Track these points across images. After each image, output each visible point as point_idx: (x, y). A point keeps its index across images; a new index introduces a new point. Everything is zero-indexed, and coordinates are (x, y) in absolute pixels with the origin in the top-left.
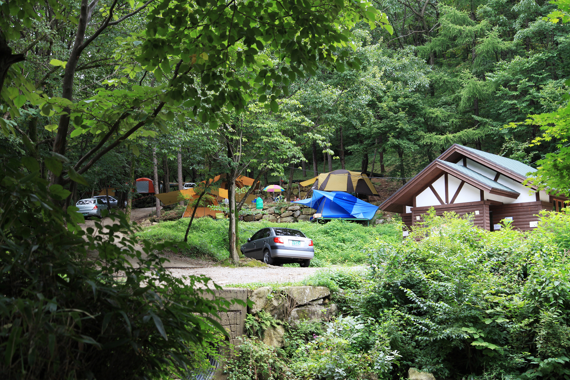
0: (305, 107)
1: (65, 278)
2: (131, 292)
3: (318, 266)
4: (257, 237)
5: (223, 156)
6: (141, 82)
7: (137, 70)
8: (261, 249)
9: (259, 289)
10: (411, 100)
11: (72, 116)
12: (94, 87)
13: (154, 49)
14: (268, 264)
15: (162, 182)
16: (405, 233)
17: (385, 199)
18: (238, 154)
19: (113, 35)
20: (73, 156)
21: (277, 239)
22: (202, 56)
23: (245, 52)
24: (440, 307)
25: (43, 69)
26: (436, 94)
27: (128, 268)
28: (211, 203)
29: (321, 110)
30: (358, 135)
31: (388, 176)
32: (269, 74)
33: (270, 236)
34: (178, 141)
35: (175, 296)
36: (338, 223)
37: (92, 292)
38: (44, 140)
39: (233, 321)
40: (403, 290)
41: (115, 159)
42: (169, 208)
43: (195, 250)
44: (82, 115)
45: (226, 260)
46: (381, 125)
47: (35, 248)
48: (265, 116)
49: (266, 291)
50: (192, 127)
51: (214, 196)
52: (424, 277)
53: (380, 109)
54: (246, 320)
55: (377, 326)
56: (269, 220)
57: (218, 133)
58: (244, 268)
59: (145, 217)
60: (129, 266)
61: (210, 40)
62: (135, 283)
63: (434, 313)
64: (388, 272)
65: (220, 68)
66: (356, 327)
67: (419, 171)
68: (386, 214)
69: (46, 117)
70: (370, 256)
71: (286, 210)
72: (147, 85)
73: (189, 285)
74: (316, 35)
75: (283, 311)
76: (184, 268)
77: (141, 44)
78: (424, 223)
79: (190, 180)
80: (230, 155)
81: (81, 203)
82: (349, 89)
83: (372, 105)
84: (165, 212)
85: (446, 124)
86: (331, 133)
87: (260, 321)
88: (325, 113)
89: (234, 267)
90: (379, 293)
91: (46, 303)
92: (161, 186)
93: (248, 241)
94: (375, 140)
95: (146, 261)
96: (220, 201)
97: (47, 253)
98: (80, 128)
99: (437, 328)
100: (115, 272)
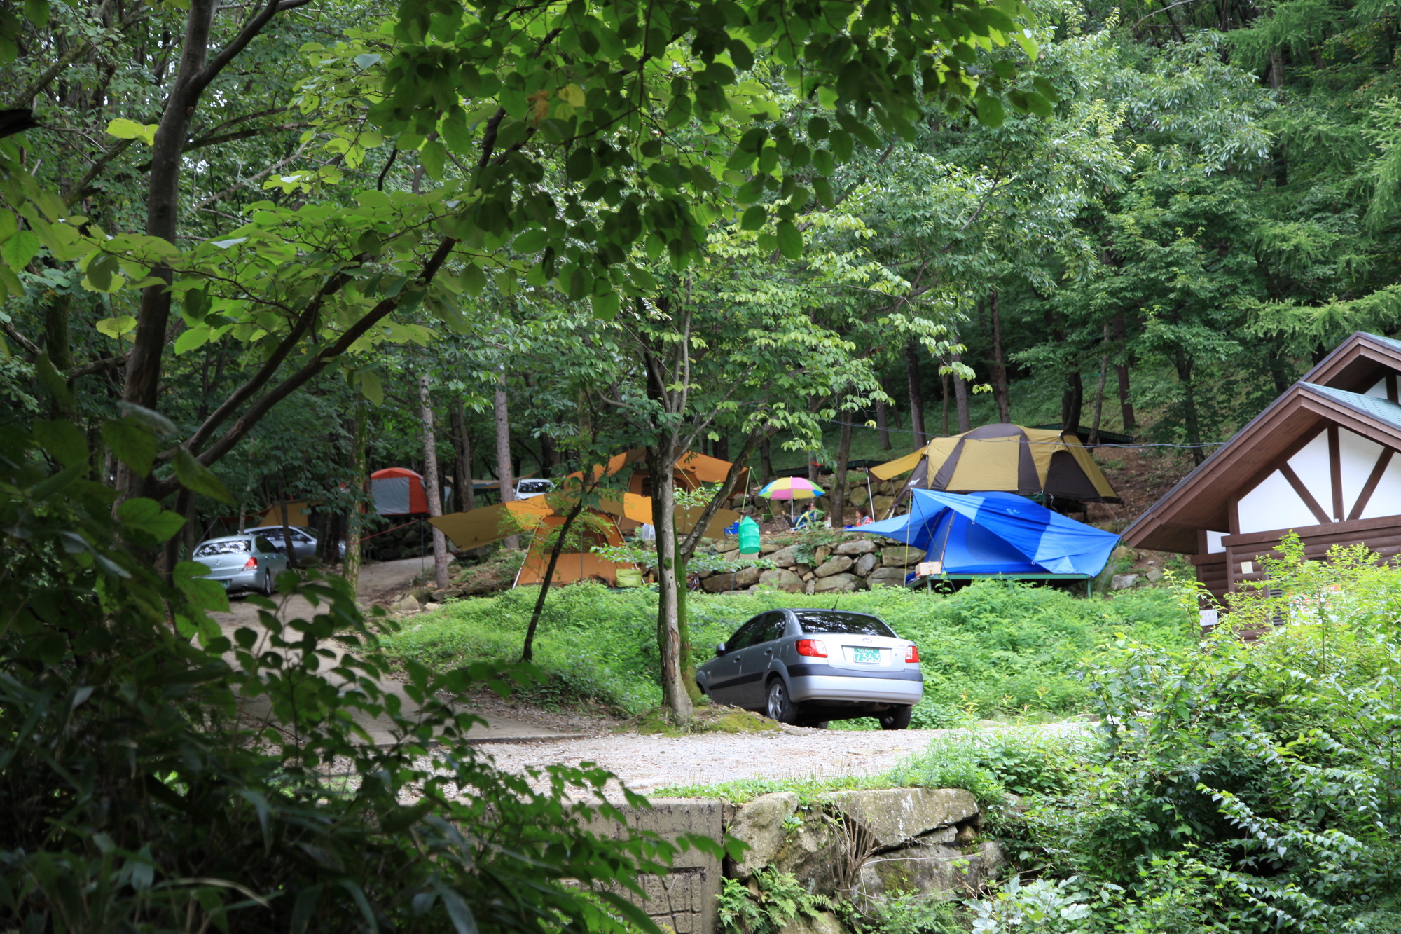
0: (880, 235)
1: (172, 782)
2: (373, 822)
3: (936, 724)
4: (746, 639)
5: (632, 395)
6: (381, 179)
7: (368, 142)
8: (757, 677)
9: (759, 800)
10: (1212, 200)
11: (178, 291)
12: (239, 198)
13: (420, 79)
14: (781, 721)
15: (451, 479)
16: (1208, 617)
17: (1140, 510)
18: (678, 387)
19: (290, 39)
20: (179, 408)
21: (807, 644)
22: (567, 95)
23: (698, 76)
24: (1331, 847)
25: (82, 148)
26: (1291, 178)
27: (364, 749)
28: (601, 539)
29: (931, 243)
30: (1048, 316)
31: (1146, 440)
32: (771, 142)
33: (786, 637)
34: (496, 353)
35: (506, 828)
36: (994, 591)
37: (256, 825)
38: (91, 365)
39: (681, 901)
40: (1209, 796)
41: (307, 413)
42: (474, 557)
43: (557, 683)
44: (207, 286)
45: (652, 712)
46: (1119, 282)
47: (82, 695)
48: (759, 267)
49: (780, 806)
50: (538, 310)
51: (610, 517)
52: (1276, 752)
53: (1116, 232)
54: (720, 897)
55: (1130, 911)
56: (780, 587)
57: (617, 326)
58: (709, 736)
59: (403, 588)
60: (366, 743)
61: (590, 45)
62: (384, 794)
63: (1312, 865)
64: (1159, 739)
65: (623, 128)
66: (1065, 913)
67: (1245, 422)
68: (1145, 559)
69: (99, 295)
70: (1099, 691)
71: (832, 554)
72: (397, 186)
73: (548, 794)
74: (914, 17)
75: (835, 868)
76: (524, 741)
77: (377, 65)
78: (1268, 582)
79: (534, 469)
80: (654, 390)
81: (208, 550)
82: (1016, 175)
83: (1089, 221)
84: (463, 572)
85: (1327, 271)
86: (964, 312)
87: (763, 899)
88: (944, 252)
89: (678, 735)
90: (1133, 805)
91: (119, 863)
92: (448, 490)
93: (719, 653)
94: (1101, 330)
95: (418, 726)
96: (627, 533)
97: (118, 708)
98: (203, 324)
99: (1325, 913)
100: (325, 760)
